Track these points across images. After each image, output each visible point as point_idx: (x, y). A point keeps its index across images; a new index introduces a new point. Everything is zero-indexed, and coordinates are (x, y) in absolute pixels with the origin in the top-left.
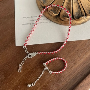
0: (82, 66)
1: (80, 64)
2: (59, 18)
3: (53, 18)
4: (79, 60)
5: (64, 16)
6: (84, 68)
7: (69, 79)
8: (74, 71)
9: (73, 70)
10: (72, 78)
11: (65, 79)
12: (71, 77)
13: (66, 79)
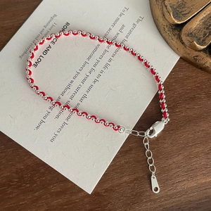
0: (204, 192)
1: (202, 184)
2: (177, 33)
3: (167, 26)
4: (204, 172)
5: (191, 33)
6: (206, 198)
7: (160, 206)
8: (180, 192)
9: (179, 188)
10: (168, 206)
11: (151, 201)
12: (166, 202)
13: (155, 201)
